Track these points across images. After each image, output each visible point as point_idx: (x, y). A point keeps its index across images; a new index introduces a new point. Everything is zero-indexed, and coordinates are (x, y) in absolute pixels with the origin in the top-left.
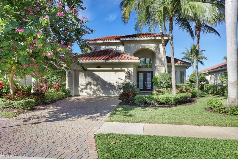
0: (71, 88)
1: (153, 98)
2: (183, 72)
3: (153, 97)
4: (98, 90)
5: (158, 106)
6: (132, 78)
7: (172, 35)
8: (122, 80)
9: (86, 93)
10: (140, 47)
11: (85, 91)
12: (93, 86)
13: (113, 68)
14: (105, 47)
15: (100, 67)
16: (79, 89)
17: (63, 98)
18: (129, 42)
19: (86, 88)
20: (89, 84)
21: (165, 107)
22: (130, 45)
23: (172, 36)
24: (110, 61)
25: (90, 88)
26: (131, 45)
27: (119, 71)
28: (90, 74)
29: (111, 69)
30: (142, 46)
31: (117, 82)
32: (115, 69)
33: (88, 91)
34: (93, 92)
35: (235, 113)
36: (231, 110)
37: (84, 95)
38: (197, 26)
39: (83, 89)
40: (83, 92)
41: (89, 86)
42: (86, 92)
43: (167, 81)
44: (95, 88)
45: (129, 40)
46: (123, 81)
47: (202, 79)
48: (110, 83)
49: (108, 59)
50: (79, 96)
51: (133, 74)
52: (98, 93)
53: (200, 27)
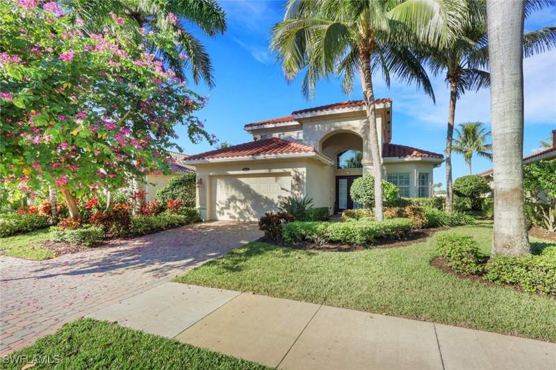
0: (204, 207)
1: (316, 228)
2: (427, 174)
3: (316, 226)
4: (247, 210)
5: (327, 246)
6: (305, 188)
7: (372, 92)
8: (287, 191)
9: (228, 216)
10: (333, 129)
11: (226, 211)
12: (238, 204)
13: (270, 169)
14: (280, 135)
15: (249, 169)
16: (218, 209)
17: (181, 224)
18: (312, 121)
19: (228, 207)
20: (233, 199)
21: (340, 250)
22: (314, 127)
23: (371, 94)
24: (261, 157)
25: (234, 207)
26: (316, 126)
27: (281, 176)
28: (234, 182)
29: (266, 171)
30: (335, 127)
31: (279, 197)
32: (274, 171)
33: (232, 211)
34: (239, 213)
35: (505, 277)
36: (494, 270)
37: (224, 219)
38: (450, 73)
39: (222, 209)
40: (223, 214)
41: (232, 204)
42: (228, 213)
43: (368, 192)
44: (242, 207)
45: (310, 116)
46: (288, 195)
47: (480, 188)
48: (267, 198)
49: (258, 153)
50: (217, 220)
51: (305, 180)
52: (247, 215)
53: (457, 74)
